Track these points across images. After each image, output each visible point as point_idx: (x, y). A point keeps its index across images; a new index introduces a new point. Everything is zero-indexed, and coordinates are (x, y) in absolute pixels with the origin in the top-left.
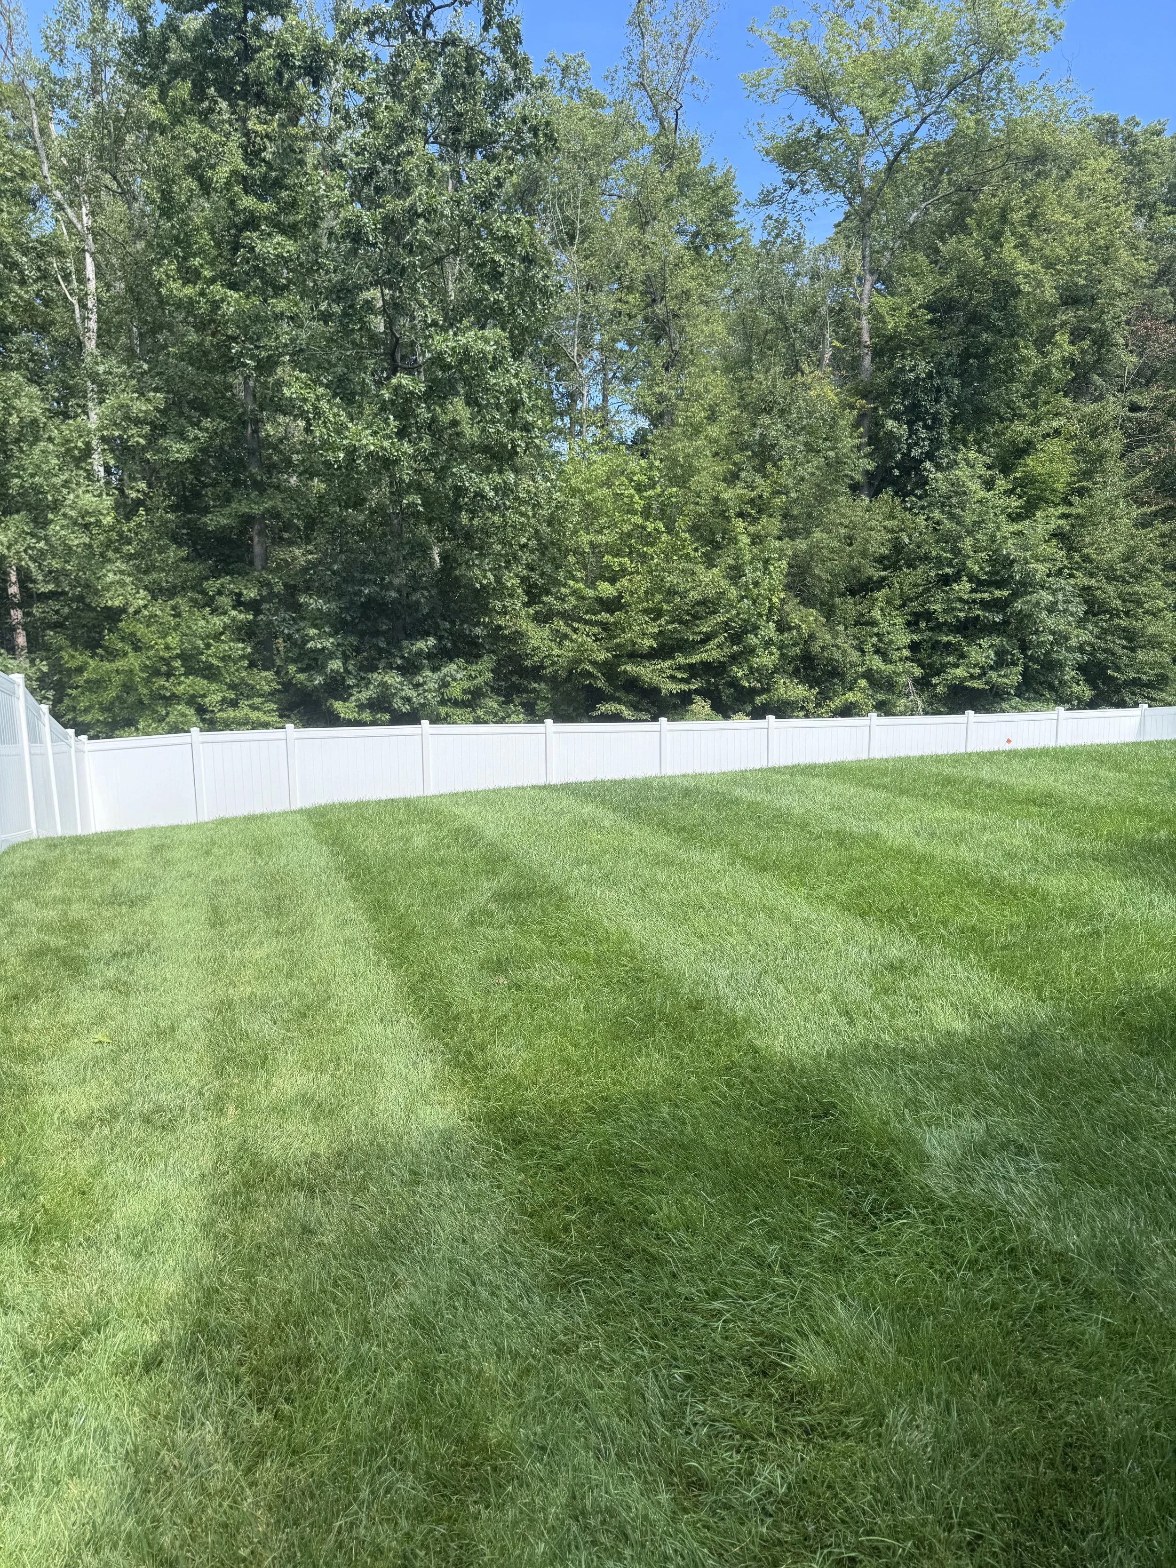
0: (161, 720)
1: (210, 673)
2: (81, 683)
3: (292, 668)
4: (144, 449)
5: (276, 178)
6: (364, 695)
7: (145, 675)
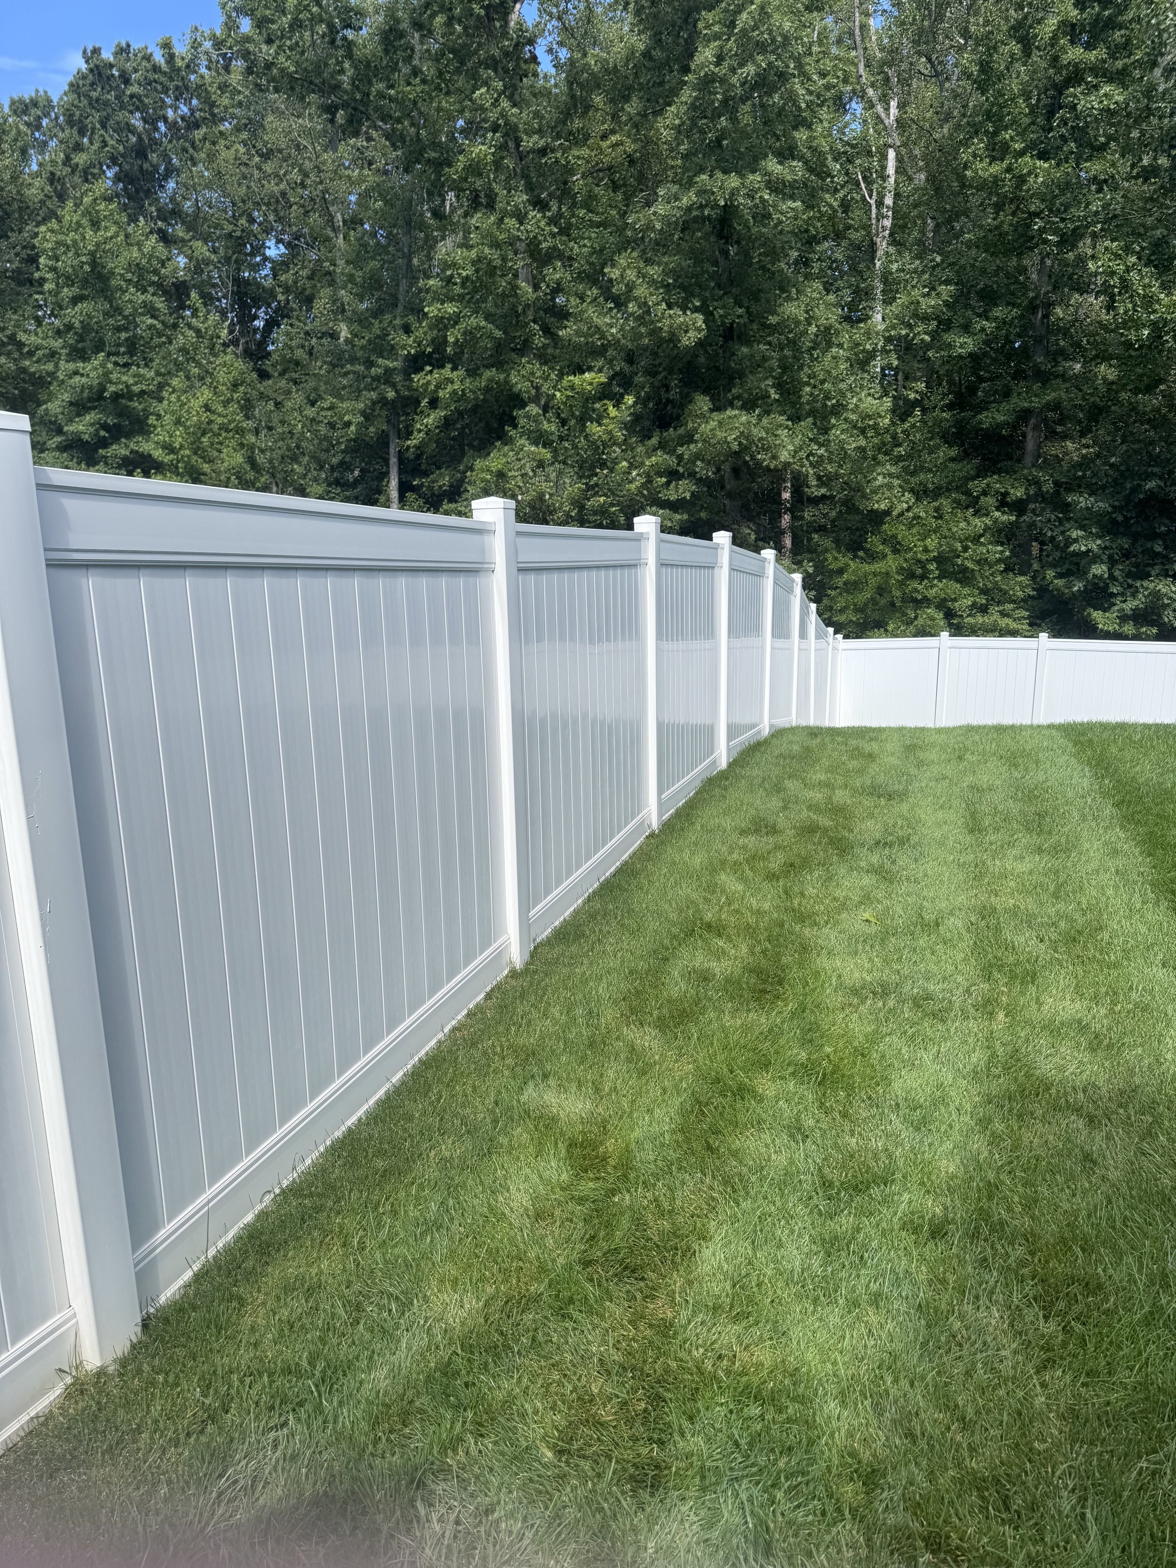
0: (909, 623)
1: (964, 577)
2: (840, 584)
3: (1050, 573)
4: (927, 347)
5: (1110, 18)
6: (1130, 605)
7: (900, 578)
